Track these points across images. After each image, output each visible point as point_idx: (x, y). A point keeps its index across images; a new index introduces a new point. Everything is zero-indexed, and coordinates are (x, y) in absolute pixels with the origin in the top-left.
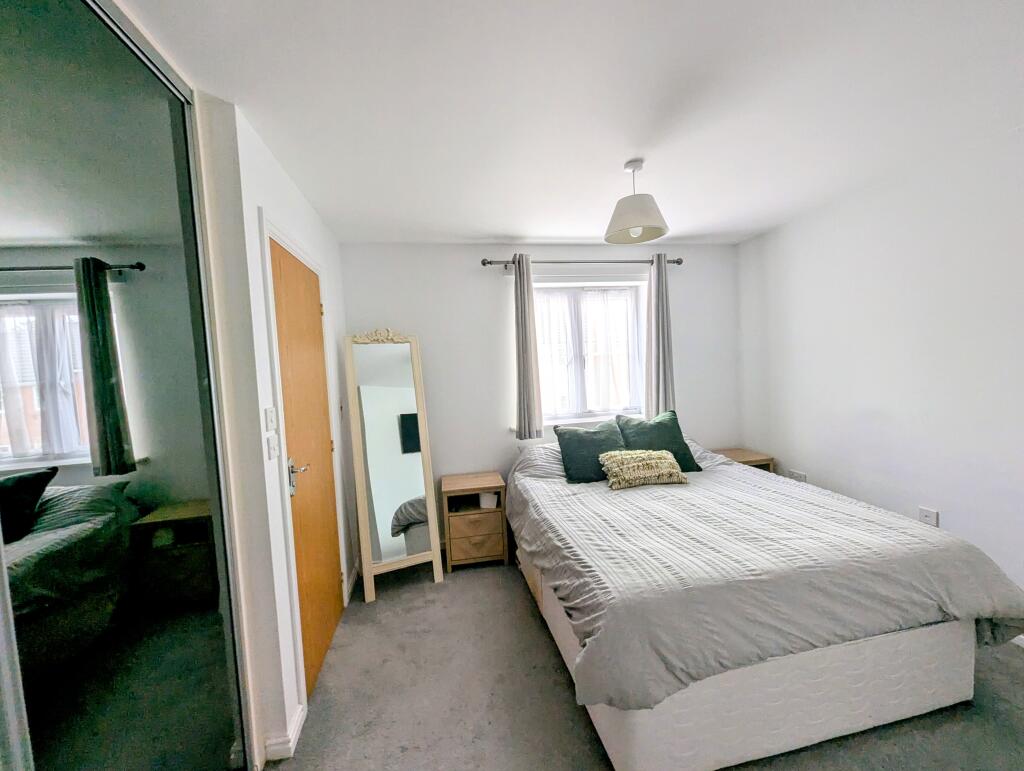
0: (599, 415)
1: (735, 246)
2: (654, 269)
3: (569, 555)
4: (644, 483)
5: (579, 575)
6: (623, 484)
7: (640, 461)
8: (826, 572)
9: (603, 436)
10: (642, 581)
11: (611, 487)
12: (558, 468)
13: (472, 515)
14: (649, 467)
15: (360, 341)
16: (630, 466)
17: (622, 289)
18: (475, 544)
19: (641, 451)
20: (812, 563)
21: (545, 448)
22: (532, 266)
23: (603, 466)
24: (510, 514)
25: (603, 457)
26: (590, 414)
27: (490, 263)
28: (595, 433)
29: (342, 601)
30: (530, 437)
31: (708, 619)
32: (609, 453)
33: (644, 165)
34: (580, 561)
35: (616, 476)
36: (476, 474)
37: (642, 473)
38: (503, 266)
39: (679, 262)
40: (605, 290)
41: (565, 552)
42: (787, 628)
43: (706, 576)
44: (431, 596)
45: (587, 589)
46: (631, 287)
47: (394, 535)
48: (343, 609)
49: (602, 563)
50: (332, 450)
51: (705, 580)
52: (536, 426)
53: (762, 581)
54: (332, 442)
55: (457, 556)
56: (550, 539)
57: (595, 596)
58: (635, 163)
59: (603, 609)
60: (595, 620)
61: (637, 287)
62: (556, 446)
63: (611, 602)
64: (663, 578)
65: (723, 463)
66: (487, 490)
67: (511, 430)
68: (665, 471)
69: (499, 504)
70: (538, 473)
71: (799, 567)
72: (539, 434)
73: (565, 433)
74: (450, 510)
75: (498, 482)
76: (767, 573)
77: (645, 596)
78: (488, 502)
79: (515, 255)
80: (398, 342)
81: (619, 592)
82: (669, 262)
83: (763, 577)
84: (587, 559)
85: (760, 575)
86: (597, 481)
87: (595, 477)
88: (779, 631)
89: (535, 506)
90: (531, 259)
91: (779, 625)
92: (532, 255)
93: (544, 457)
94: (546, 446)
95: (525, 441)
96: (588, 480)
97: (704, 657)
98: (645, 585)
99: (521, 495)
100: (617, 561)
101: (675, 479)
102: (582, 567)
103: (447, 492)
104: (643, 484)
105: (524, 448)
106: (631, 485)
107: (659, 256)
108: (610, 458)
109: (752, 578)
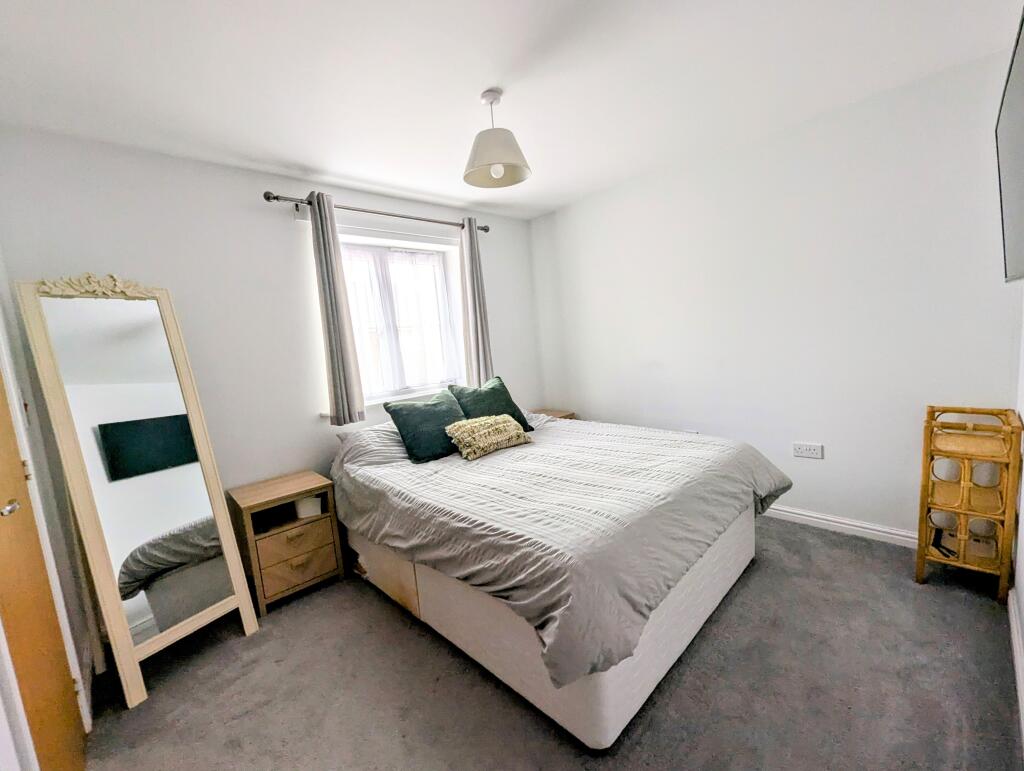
0: (419, 390)
1: (528, 223)
2: (465, 233)
3: (484, 532)
4: (498, 448)
5: (511, 549)
6: (479, 453)
7: (489, 427)
8: (700, 484)
9: (444, 407)
10: (586, 533)
11: (466, 458)
12: (398, 451)
13: (291, 530)
14: (498, 431)
15: (55, 291)
16: (482, 433)
17: (430, 253)
18: (298, 566)
19: (485, 418)
20: (688, 479)
21: (374, 429)
22: (336, 212)
23: (452, 439)
24: (346, 515)
25: (449, 429)
26: (407, 390)
27: (276, 198)
28: (434, 405)
29: (80, 724)
30: (351, 420)
31: (652, 549)
32: (456, 423)
33: (502, 98)
34: (505, 534)
35: (470, 446)
36: (283, 477)
37: (494, 439)
38: (293, 204)
39: (486, 229)
40: (413, 252)
41: (477, 531)
42: (695, 537)
43: (632, 511)
44: (247, 656)
45: (531, 560)
46: (438, 252)
47: (125, 597)
48: (86, 737)
49: (532, 528)
50: (27, 477)
51: (632, 514)
52: (357, 407)
53: (668, 503)
54: (24, 464)
55: (273, 590)
56: (443, 524)
57: (545, 564)
58: (493, 93)
59: (564, 574)
60: (559, 587)
61: (444, 253)
62: (390, 425)
63: (571, 562)
64: (600, 523)
65: (549, 421)
66: (308, 494)
67: (322, 417)
68: (513, 433)
69: (324, 508)
70: (376, 459)
71: (685, 484)
72: (361, 416)
73: (401, 409)
74: (257, 532)
75: (319, 481)
76: (669, 494)
77: (599, 545)
78: (309, 510)
79: (312, 193)
80: (134, 298)
81: (572, 550)
82: (479, 228)
83: (669, 499)
84: (512, 530)
85: (664, 498)
86: (446, 455)
87: (445, 452)
88: (692, 541)
89: (399, 494)
90: (335, 202)
91: (690, 536)
92: (334, 198)
93: (378, 440)
94: (376, 427)
95: (345, 426)
96: (436, 457)
97: (658, 585)
98: (592, 535)
99: (367, 487)
100: (547, 521)
101: (522, 440)
102: (511, 539)
103: (250, 508)
104: (497, 450)
105: (346, 435)
106: (486, 452)
107: (470, 220)
108: (458, 429)
109: (663, 502)
